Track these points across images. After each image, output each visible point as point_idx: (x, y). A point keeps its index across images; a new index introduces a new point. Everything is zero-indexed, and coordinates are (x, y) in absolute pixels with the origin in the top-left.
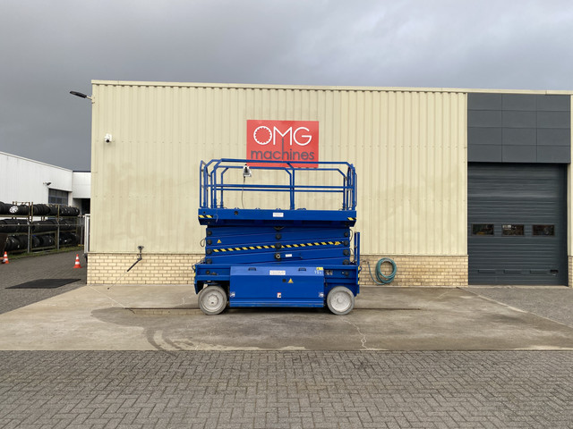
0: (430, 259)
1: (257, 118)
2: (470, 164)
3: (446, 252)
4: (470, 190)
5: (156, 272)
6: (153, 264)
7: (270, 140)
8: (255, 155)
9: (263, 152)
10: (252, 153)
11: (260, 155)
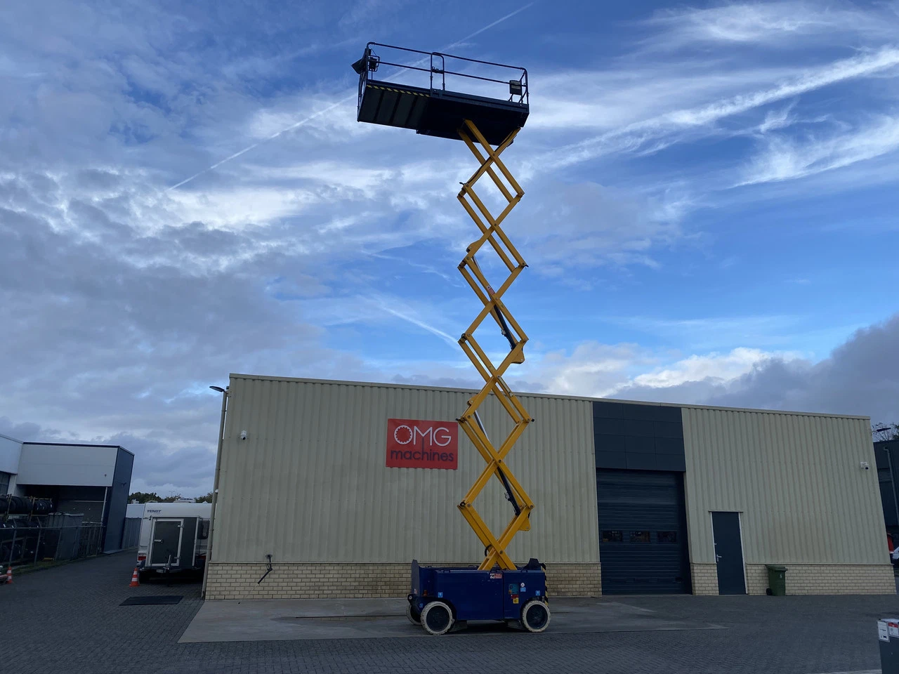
0: (566, 568)
1: (398, 417)
2: (598, 469)
3: (580, 560)
4: (600, 496)
5: (285, 584)
6: (281, 576)
7: (410, 440)
8: (394, 455)
9: (403, 452)
10: (392, 453)
11: (400, 455)
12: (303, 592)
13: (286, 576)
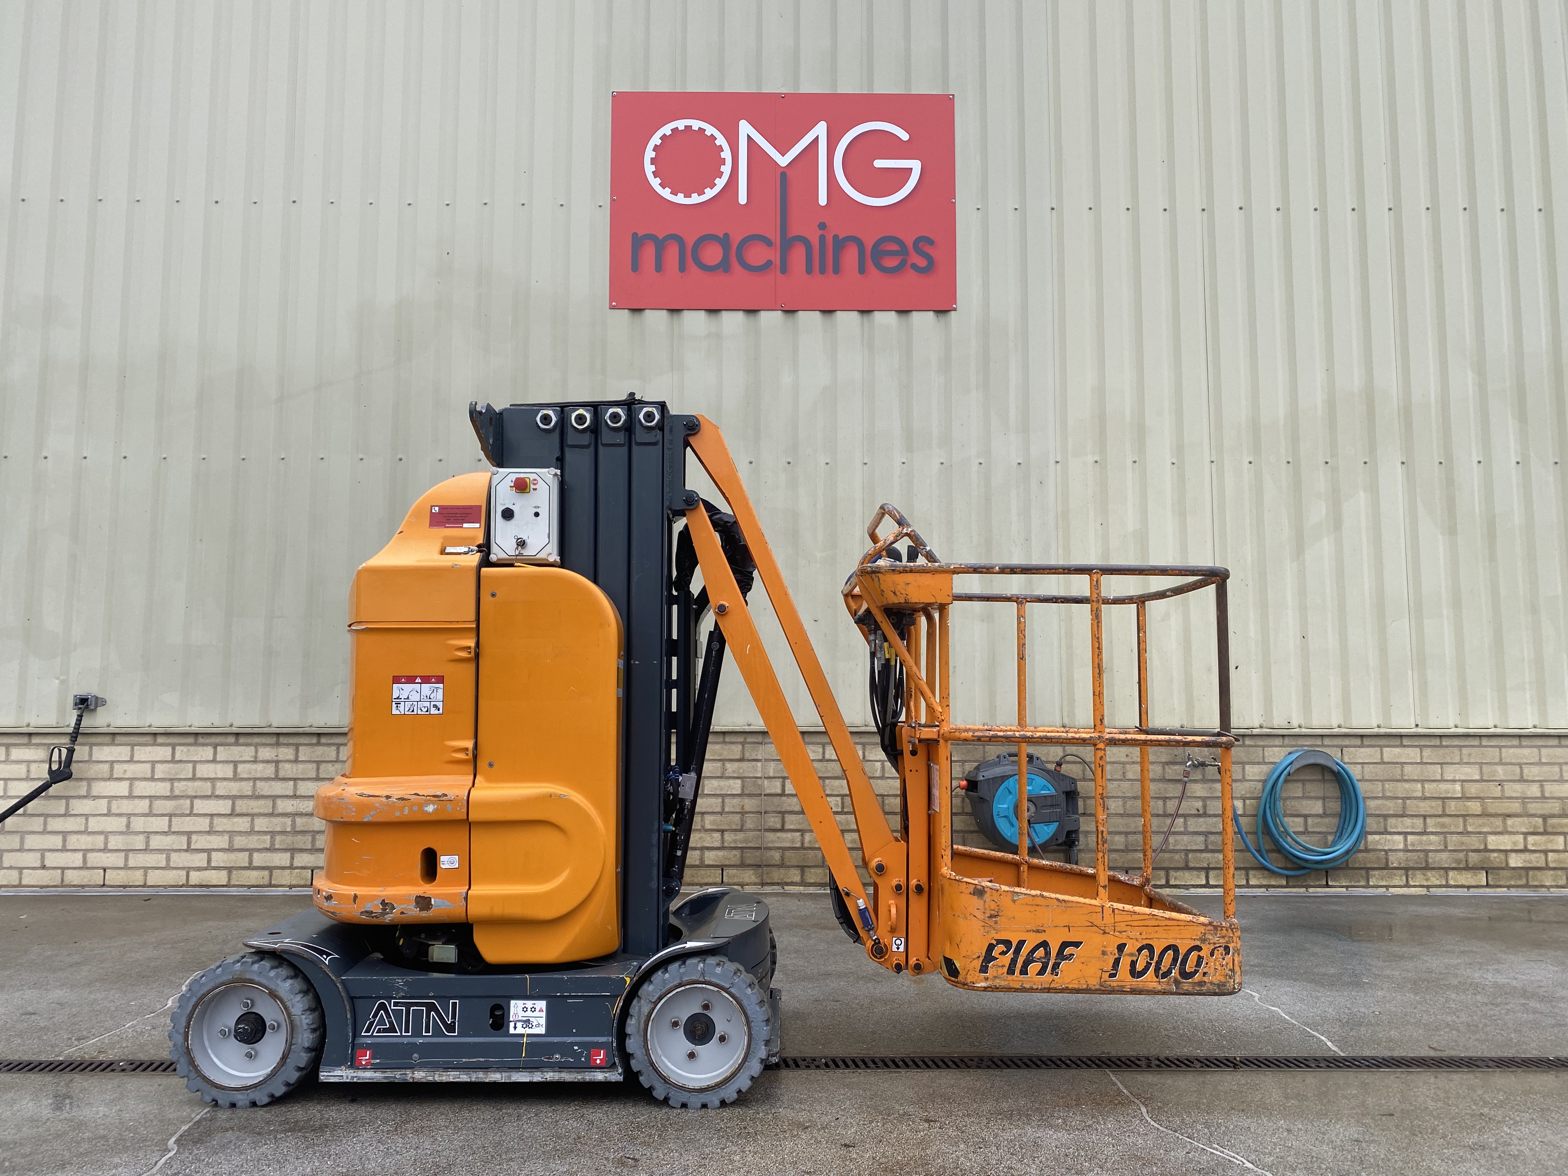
1: (660, 84)
5: (161, 824)
6: (142, 788)
7: (720, 183)
8: (649, 253)
9: (690, 241)
10: (638, 243)
11: (672, 254)
12: (242, 859)
13: (163, 788)
